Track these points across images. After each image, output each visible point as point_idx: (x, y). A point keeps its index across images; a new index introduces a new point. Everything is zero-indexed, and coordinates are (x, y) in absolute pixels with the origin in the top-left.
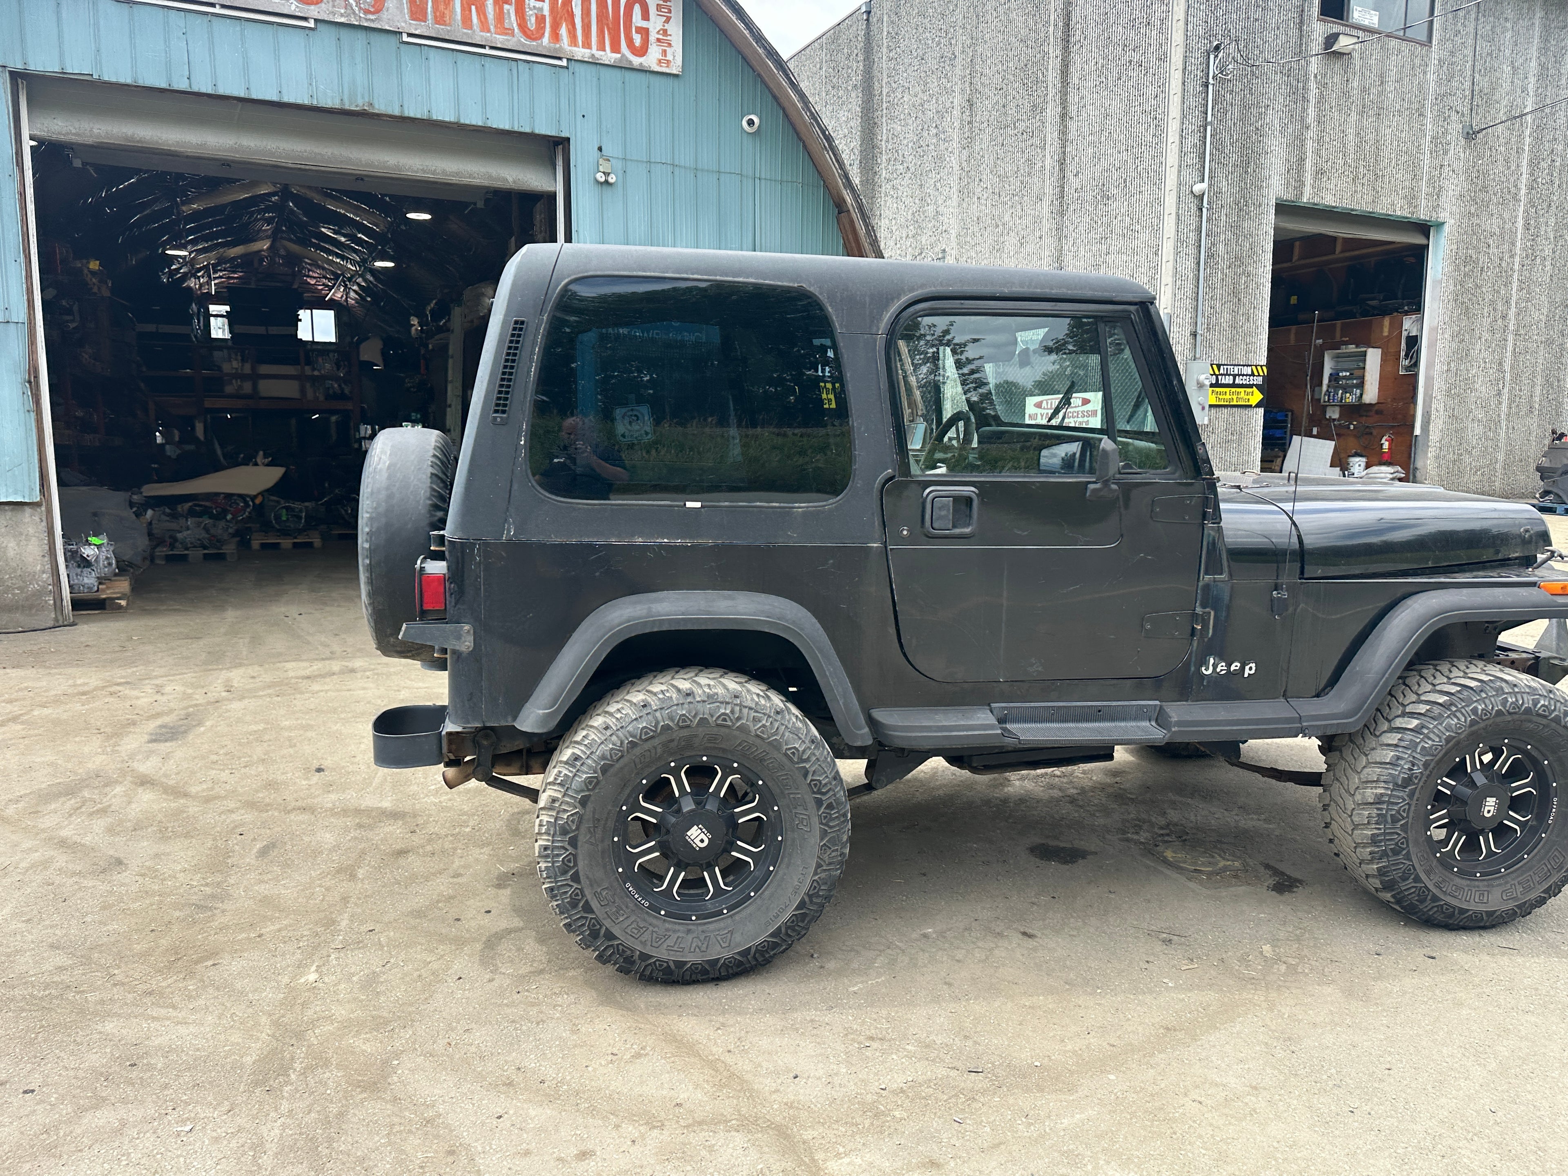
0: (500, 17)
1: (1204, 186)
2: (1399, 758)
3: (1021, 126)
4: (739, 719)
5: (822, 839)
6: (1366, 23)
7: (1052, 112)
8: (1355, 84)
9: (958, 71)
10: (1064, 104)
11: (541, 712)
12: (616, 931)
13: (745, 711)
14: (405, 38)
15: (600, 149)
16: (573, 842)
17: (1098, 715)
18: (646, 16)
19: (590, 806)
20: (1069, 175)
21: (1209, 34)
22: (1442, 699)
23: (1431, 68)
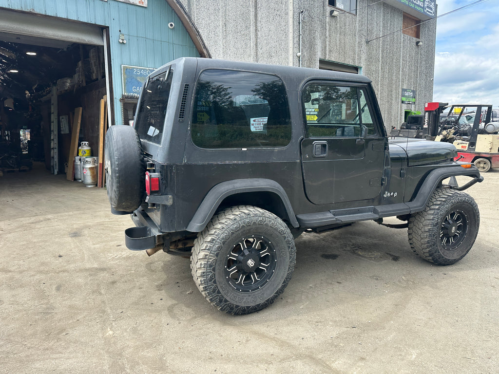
1: (300, 54)
2: (434, 217)
3: (243, 33)
4: (265, 221)
5: (290, 259)
6: (340, 8)
7: (252, 29)
8: (338, 26)
9: (221, 13)
10: (256, 26)
11: (199, 224)
12: (228, 299)
13: (266, 218)
15: (120, 31)
16: (214, 270)
17: (358, 212)
19: (219, 256)
20: (259, 49)
21: (300, 7)
22: (444, 199)
23: (357, 22)
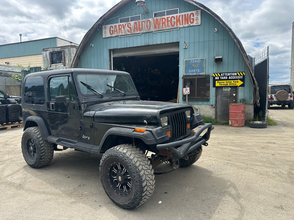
0: (168, 24)
14: (154, 32)
15: (185, 42)
18: (193, 16)
